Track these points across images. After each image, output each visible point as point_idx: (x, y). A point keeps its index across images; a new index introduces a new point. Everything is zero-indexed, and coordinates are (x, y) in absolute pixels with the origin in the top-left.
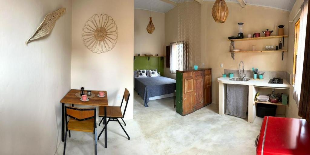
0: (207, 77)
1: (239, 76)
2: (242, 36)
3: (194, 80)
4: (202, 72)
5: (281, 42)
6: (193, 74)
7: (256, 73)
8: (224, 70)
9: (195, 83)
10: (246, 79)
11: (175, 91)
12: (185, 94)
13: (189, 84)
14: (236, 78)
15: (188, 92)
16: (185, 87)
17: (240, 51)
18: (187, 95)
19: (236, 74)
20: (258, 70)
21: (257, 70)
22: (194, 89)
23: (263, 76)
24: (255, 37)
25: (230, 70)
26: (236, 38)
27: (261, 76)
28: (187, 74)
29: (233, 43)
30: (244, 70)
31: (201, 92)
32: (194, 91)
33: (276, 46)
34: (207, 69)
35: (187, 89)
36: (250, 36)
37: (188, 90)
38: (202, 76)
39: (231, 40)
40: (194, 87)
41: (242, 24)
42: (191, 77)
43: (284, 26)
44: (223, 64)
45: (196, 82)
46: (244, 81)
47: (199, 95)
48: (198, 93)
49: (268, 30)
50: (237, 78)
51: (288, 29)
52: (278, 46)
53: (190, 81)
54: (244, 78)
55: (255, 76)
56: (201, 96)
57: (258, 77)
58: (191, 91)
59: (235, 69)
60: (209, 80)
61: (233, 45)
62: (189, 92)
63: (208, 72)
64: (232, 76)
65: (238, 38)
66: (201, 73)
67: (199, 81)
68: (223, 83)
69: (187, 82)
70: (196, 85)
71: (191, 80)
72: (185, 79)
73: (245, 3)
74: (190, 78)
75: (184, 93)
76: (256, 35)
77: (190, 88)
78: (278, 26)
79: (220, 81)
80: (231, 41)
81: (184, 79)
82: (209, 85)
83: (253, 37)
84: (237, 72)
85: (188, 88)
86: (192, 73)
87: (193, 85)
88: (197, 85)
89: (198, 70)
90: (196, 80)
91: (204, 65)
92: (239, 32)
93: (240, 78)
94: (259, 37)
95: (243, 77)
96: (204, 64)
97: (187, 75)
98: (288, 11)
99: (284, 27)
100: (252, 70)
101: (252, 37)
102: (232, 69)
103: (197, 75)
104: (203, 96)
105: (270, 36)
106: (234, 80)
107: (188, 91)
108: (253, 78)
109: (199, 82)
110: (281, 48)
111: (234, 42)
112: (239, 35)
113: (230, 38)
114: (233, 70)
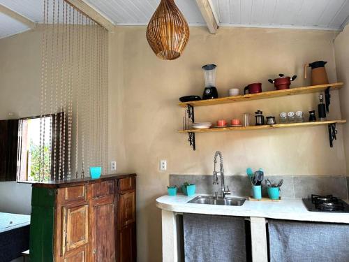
0: (126, 196)
1: (209, 192)
2: (212, 93)
3: (92, 209)
4: (112, 184)
5: (321, 100)
6: (86, 192)
7: (259, 183)
8: (170, 176)
9: (93, 216)
10: (232, 199)
11: (27, 252)
12: (61, 256)
13: (74, 224)
14: (203, 197)
15: (71, 250)
16: (64, 233)
17: (211, 128)
18: (68, 259)
19: (201, 187)
20: (265, 175)
21: (261, 174)
22: (90, 234)
23: (279, 189)
24: (250, 93)
25: (184, 176)
26: (199, 99)
27: (274, 191)
28: (69, 191)
29: (191, 111)
30: (225, 175)
31: (110, 243)
32: (90, 243)
33: (310, 112)
34: (124, 176)
35: (69, 239)
36: (235, 91)
37: (74, 241)
38: (112, 196)
39: (188, 103)
40: (90, 228)
41: (213, 66)
42: (82, 199)
43: (326, 63)
44: (165, 163)
45: (97, 213)
46: (228, 205)
47: (103, 252)
48: (100, 247)
49: (281, 75)
50: (207, 198)
51: (337, 69)
52: (314, 112)
53: (79, 212)
54: (226, 196)
55: (258, 190)
56: (109, 254)
57: (266, 195)
58: (81, 243)
59: (198, 172)
60: (130, 206)
61: (191, 114)
62: (74, 249)
63: (128, 183)
64: (192, 192)
65: (206, 97)
66: (110, 188)
67: (104, 209)
68: (174, 212)
69: (69, 217)
70: (97, 221)
71: (81, 209)
72: (62, 208)
73: (218, 22)
74: (77, 204)
75: (59, 253)
76: (252, 89)
77: (77, 235)
78: (310, 65)
79: (166, 206)
80: (188, 105)
81: (59, 208)
82: (131, 221)
83: (245, 94)
84: (204, 180)
85: (72, 236)
86: (86, 188)
87: (87, 224)
88: (100, 223)
89: (103, 179)
90: (96, 208)
91: (115, 166)
92: (207, 85)
93: (214, 198)
94: (260, 91)
95: (224, 195)
96: (115, 163)
97: (69, 194)
98: (331, 29)
99: (325, 65)
100: (244, 174)
101: (239, 94)
102: (190, 173)
103: (98, 193)
104: (114, 256)
105: (288, 88)
106: (199, 203)
107: (74, 246)
108: (252, 197)
109: (105, 213)
110: (325, 116)
111: (193, 109)
112: (208, 92)
113: (183, 99)
114: (193, 176)
